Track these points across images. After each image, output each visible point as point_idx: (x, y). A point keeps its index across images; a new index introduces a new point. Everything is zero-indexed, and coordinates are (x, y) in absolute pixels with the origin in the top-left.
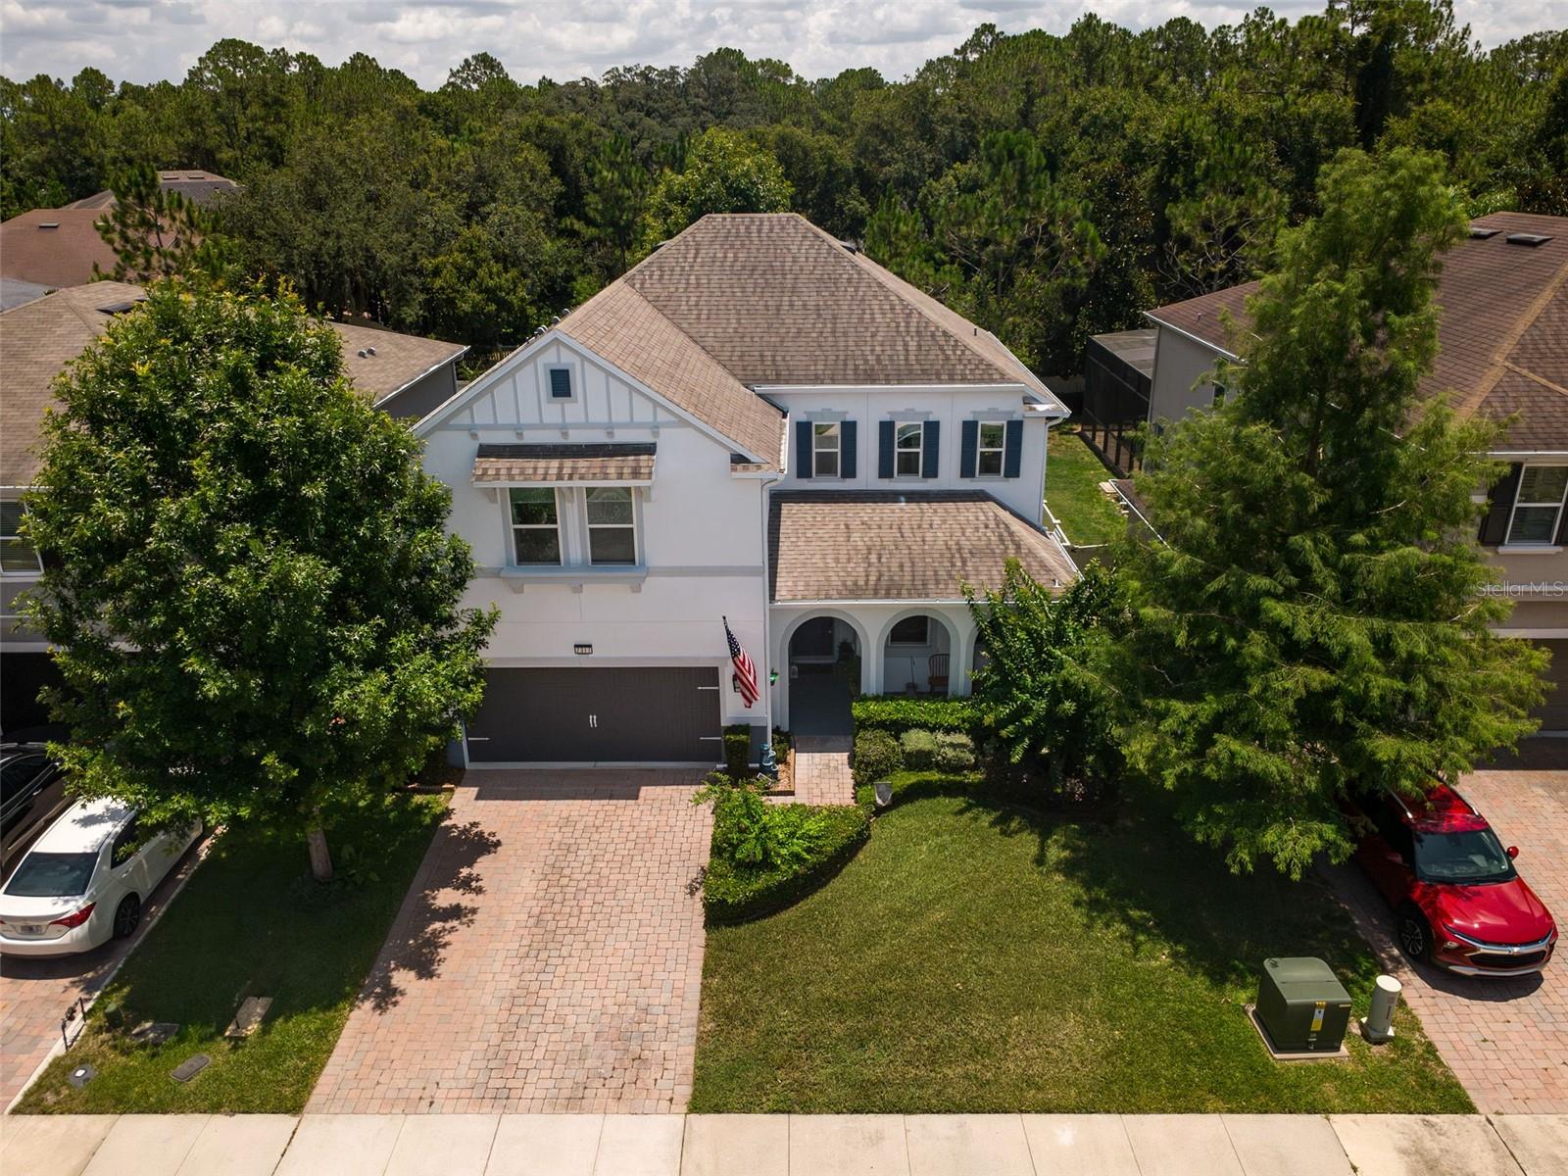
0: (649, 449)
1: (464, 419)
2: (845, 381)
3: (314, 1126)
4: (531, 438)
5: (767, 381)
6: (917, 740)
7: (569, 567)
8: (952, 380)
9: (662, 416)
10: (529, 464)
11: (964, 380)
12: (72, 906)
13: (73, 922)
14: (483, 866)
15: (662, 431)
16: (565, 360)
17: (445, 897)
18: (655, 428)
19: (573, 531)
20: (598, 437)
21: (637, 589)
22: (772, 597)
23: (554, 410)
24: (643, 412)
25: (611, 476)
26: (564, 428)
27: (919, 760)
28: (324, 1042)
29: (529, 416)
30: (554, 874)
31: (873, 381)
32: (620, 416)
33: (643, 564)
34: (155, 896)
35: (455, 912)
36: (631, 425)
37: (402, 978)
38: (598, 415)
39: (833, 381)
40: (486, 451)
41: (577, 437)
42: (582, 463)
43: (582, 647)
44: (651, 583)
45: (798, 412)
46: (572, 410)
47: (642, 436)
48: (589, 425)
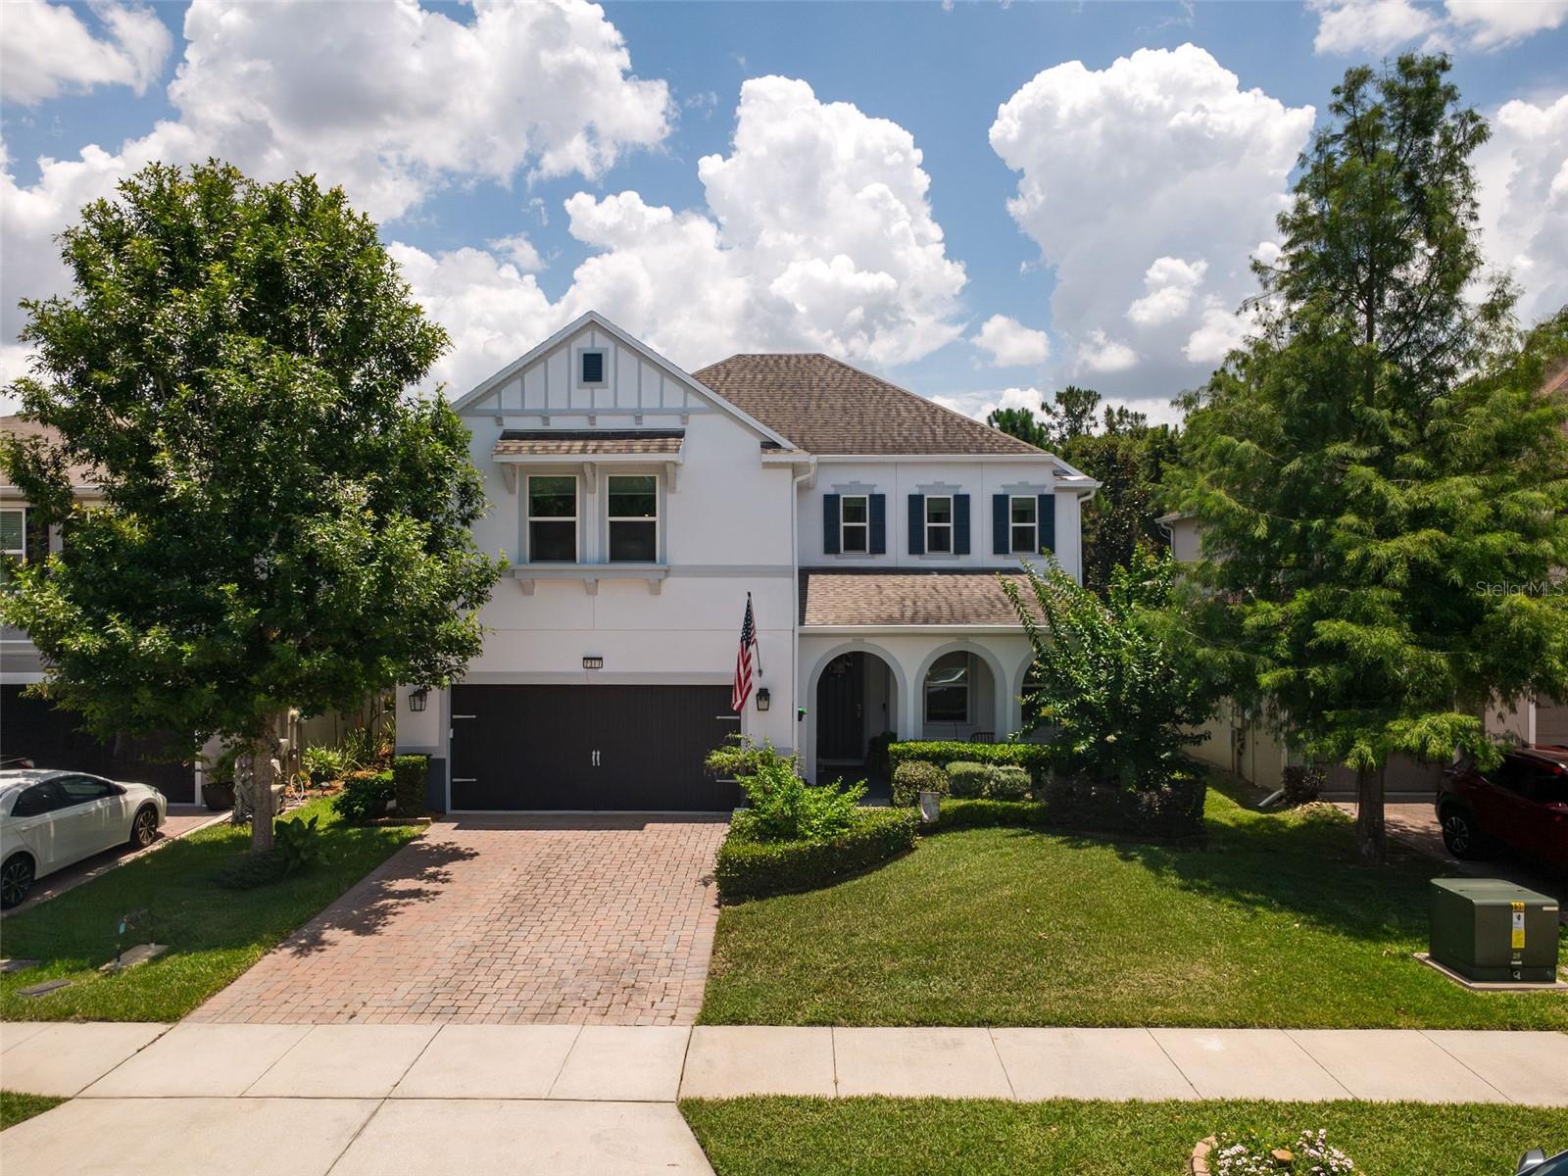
0: (678, 434)
1: (491, 404)
2: (874, 452)
3: (190, 1031)
4: (557, 424)
6: (965, 767)
7: (585, 563)
8: (980, 451)
9: (693, 403)
10: (553, 444)
14: (454, 868)
15: (692, 418)
16: (599, 344)
17: (404, 885)
18: (684, 414)
19: (592, 523)
20: (626, 424)
21: (655, 589)
22: (801, 622)
23: (584, 396)
24: (674, 399)
25: (637, 458)
26: (591, 414)
27: (971, 787)
29: (557, 402)
30: (539, 874)
31: (902, 453)
32: (650, 402)
33: (663, 561)
35: (414, 894)
36: (660, 411)
37: (336, 935)
38: (628, 402)
39: (861, 452)
40: (508, 436)
41: (604, 424)
42: (607, 444)
43: (592, 661)
44: (670, 583)
45: (825, 485)
46: (601, 396)
47: (671, 423)
48: (616, 412)
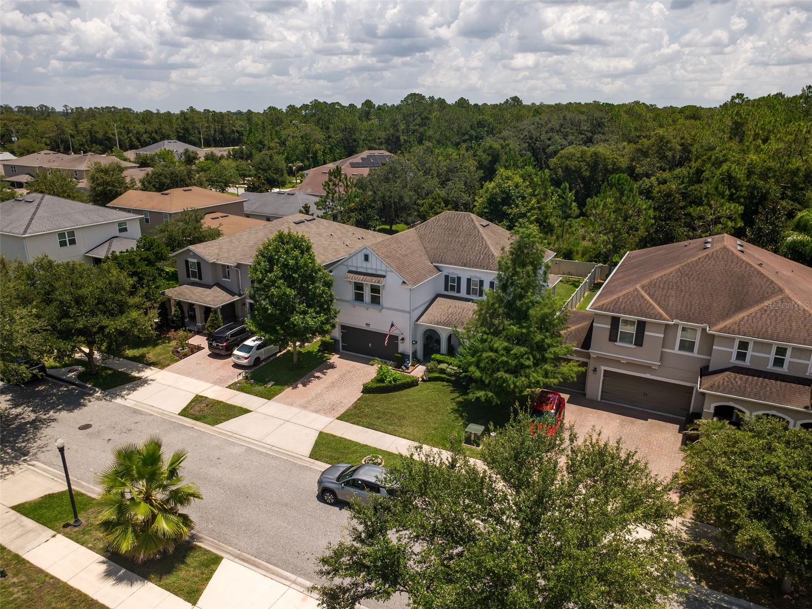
0: (384, 277)
1: (346, 263)
2: (458, 265)
3: (271, 402)
4: (360, 270)
5: (438, 263)
6: (443, 366)
7: (366, 303)
8: (487, 269)
9: (388, 269)
10: (356, 276)
11: (490, 269)
12: (246, 355)
13: (246, 358)
14: (329, 371)
15: (388, 273)
16: (368, 252)
17: (317, 374)
18: (386, 271)
19: (367, 294)
20: (374, 272)
21: (380, 311)
22: (417, 320)
23: (365, 264)
24: (384, 268)
25: (374, 281)
26: (367, 269)
27: (442, 371)
28: (280, 391)
29: (359, 265)
30: (342, 376)
31: (465, 266)
32: (379, 268)
33: (382, 305)
34: (264, 360)
35: (318, 377)
36: (381, 270)
37: (300, 386)
38: (374, 267)
39: (455, 265)
40: (350, 272)
41: (369, 271)
42: (368, 278)
43: (368, 325)
44: (383, 310)
45: (445, 273)
46: (368, 265)
47: (383, 273)
48: (371, 269)
